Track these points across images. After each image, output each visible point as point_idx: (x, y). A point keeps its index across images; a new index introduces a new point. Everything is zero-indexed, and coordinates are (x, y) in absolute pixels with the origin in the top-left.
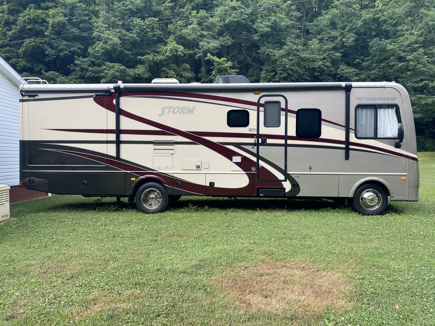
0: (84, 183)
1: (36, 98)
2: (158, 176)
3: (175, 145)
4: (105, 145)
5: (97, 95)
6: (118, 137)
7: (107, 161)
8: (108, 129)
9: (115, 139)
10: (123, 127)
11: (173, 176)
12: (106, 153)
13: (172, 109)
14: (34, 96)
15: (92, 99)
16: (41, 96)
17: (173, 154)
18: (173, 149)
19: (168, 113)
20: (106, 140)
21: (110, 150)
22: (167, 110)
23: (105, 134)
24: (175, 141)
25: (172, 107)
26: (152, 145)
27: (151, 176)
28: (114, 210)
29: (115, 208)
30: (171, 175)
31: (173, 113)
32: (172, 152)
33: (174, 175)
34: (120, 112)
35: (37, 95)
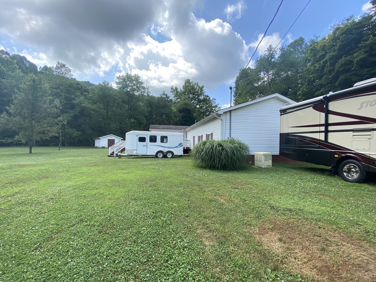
0: (306, 156)
1: (286, 112)
2: (356, 155)
3: (372, 132)
4: (319, 134)
5: (314, 105)
6: (326, 128)
7: (320, 144)
8: (321, 124)
9: (324, 130)
10: (330, 121)
11: (369, 157)
12: (319, 139)
13: (370, 103)
14: (285, 112)
15: (311, 107)
16: (288, 111)
17: (370, 139)
18: (371, 135)
19: (366, 106)
20: (319, 130)
21: (322, 137)
22: (364, 105)
23: (319, 127)
24: (372, 128)
25: (370, 101)
26: (352, 132)
27: (350, 155)
28: (328, 175)
29: (329, 174)
30: (368, 155)
31: (371, 105)
32: (369, 137)
33: (371, 156)
34: (328, 112)
35: (286, 111)
